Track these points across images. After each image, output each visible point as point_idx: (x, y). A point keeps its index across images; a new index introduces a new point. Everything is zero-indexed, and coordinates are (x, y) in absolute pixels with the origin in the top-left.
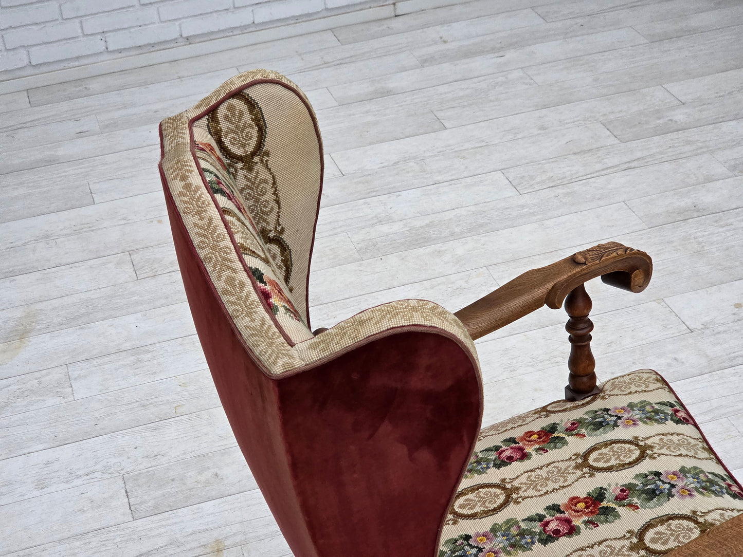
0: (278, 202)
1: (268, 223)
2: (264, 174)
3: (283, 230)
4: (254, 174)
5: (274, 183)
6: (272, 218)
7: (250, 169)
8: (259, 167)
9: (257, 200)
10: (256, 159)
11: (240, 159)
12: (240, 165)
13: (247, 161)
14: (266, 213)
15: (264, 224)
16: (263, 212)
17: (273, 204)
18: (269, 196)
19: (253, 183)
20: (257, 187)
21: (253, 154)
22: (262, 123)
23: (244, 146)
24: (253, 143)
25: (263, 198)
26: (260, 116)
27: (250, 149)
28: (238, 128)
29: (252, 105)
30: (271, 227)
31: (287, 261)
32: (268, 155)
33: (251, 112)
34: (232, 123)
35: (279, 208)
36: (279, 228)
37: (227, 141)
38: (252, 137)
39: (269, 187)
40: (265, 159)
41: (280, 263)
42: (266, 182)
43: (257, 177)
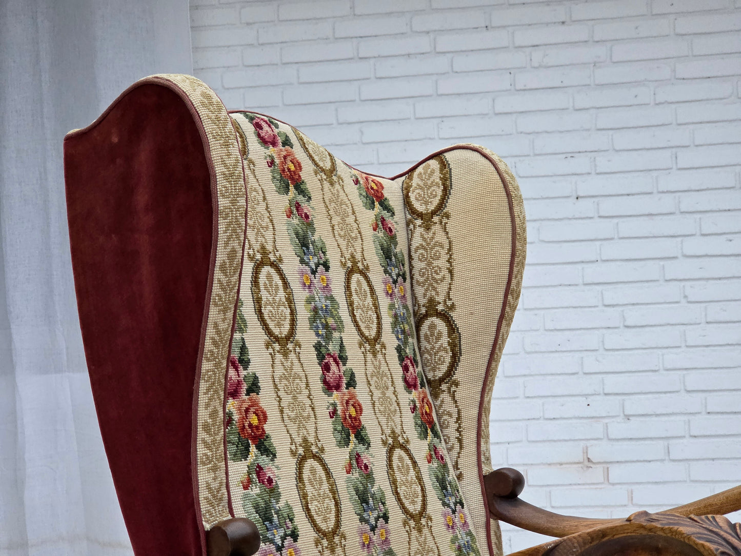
0: (451, 272)
1: (437, 293)
2: (440, 237)
3: (452, 307)
4: (431, 235)
5: (450, 250)
6: (442, 288)
7: (428, 228)
8: (437, 228)
9: (429, 264)
10: (436, 219)
11: (420, 215)
12: (419, 222)
13: (427, 219)
14: (436, 281)
15: (433, 293)
16: (434, 279)
17: (445, 272)
18: (442, 262)
19: (428, 244)
20: (432, 249)
21: (434, 213)
22: (448, 183)
23: (426, 203)
24: (436, 201)
25: (435, 263)
26: (448, 176)
27: (432, 207)
28: (425, 184)
29: (444, 165)
30: (440, 298)
31: (455, 346)
32: (447, 216)
33: (441, 170)
34: (422, 180)
35: (452, 279)
36: (449, 303)
37: (412, 197)
38: (436, 196)
39: (443, 252)
40: (445, 220)
41: (445, 345)
42: (442, 246)
43: (433, 238)
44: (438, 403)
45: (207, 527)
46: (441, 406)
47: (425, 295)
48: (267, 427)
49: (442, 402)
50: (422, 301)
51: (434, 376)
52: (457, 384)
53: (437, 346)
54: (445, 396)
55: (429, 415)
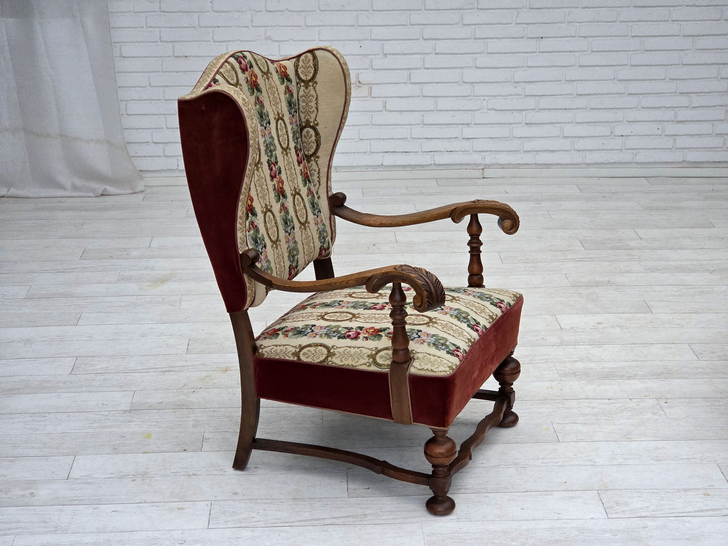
0: (317, 109)
1: (311, 118)
2: (312, 92)
3: (317, 124)
4: (308, 91)
5: (317, 99)
6: (313, 116)
7: (307, 88)
8: (311, 88)
9: (307, 104)
10: (311, 84)
11: (303, 81)
12: (302, 84)
13: (306, 83)
14: (310, 112)
15: (309, 117)
16: (309, 111)
17: (314, 109)
18: (313, 104)
19: (307, 95)
20: (308, 97)
21: (310, 81)
22: (317, 67)
23: (306, 76)
24: (311, 75)
25: (310, 104)
26: (317, 64)
27: (309, 78)
28: (306, 66)
29: (315, 58)
30: (312, 120)
31: (318, 141)
32: (316, 83)
33: (313, 61)
34: (304, 64)
35: (317, 112)
36: (316, 122)
37: (300, 71)
38: (311, 72)
39: (314, 99)
40: (315, 85)
41: (314, 140)
42: (313, 97)
43: (309, 93)
44: (310, 165)
45: (241, 253)
46: (311, 166)
47: (305, 118)
48: (254, 204)
49: (312, 165)
50: (303, 120)
51: (308, 153)
52: (318, 157)
53: (310, 141)
54: (313, 163)
55: (307, 173)
